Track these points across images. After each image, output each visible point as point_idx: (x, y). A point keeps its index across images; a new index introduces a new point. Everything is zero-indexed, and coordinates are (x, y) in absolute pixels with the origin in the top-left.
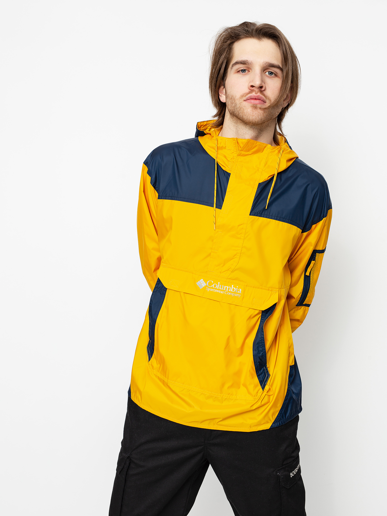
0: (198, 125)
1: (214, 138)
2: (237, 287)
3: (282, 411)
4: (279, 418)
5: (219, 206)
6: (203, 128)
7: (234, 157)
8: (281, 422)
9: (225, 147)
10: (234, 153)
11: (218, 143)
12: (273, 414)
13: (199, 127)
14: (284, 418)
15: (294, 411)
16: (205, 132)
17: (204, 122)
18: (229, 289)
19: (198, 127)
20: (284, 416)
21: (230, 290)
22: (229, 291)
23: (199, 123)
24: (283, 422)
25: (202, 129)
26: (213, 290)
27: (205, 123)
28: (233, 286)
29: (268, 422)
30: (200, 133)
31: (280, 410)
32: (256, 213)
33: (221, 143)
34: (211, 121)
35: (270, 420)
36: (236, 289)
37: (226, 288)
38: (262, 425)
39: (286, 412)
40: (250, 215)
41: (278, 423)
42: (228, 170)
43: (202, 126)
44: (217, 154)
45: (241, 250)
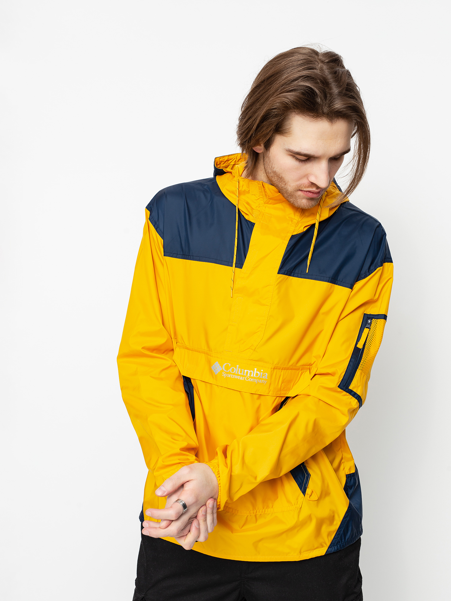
0: (217, 162)
1: (236, 179)
2: (262, 370)
3: (341, 531)
4: (336, 541)
5: (240, 265)
6: (224, 165)
7: (259, 205)
8: (339, 546)
9: (248, 191)
10: (259, 200)
11: (240, 186)
12: (329, 534)
13: (218, 163)
14: (343, 540)
15: (355, 532)
16: (225, 171)
17: (224, 156)
18: (251, 373)
19: (216, 163)
20: (343, 538)
21: (252, 376)
22: (250, 377)
23: (217, 159)
24: (341, 546)
25: (222, 166)
26: (231, 376)
27: (226, 158)
28: (256, 369)
29: (322, 546)
30: (219, 172)
31: (338, 530)
32: (286, 271)
33: (243, 186)
34: (234, 156)
35: (326, 544)
36: (260, 374)
37: (247, 372)
38: (315, 550)
39: (345, 534)
40: (278, 273)
41: (336, 547)
42: (253, 219)
43: (222, 162)
44: (238, 200)
45: (266, 320)
